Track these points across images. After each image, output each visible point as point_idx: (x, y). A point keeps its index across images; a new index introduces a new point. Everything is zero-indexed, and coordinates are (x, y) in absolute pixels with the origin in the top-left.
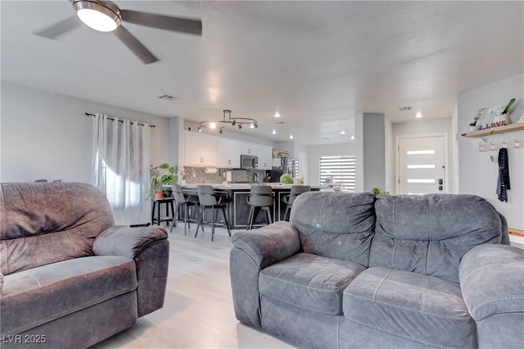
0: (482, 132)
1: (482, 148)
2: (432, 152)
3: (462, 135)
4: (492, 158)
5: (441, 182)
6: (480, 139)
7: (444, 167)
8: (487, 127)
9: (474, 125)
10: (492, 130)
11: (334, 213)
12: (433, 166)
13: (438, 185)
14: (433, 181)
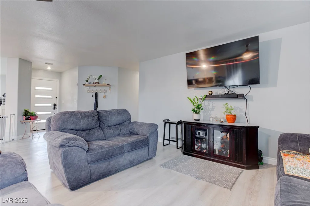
0: (90, 85)
1: (88, 91)
2: (51, 89)
3: (83, 85)
4: (92, 96)
5: (55, 105)
6: (88, 87)
7: (56, 97)
8: (93, 84)
9: (87, 81)
10: (95, 85)
11: (88, 120)
12: (50, 97)
13: (53, 107)
14: (50, 105)
